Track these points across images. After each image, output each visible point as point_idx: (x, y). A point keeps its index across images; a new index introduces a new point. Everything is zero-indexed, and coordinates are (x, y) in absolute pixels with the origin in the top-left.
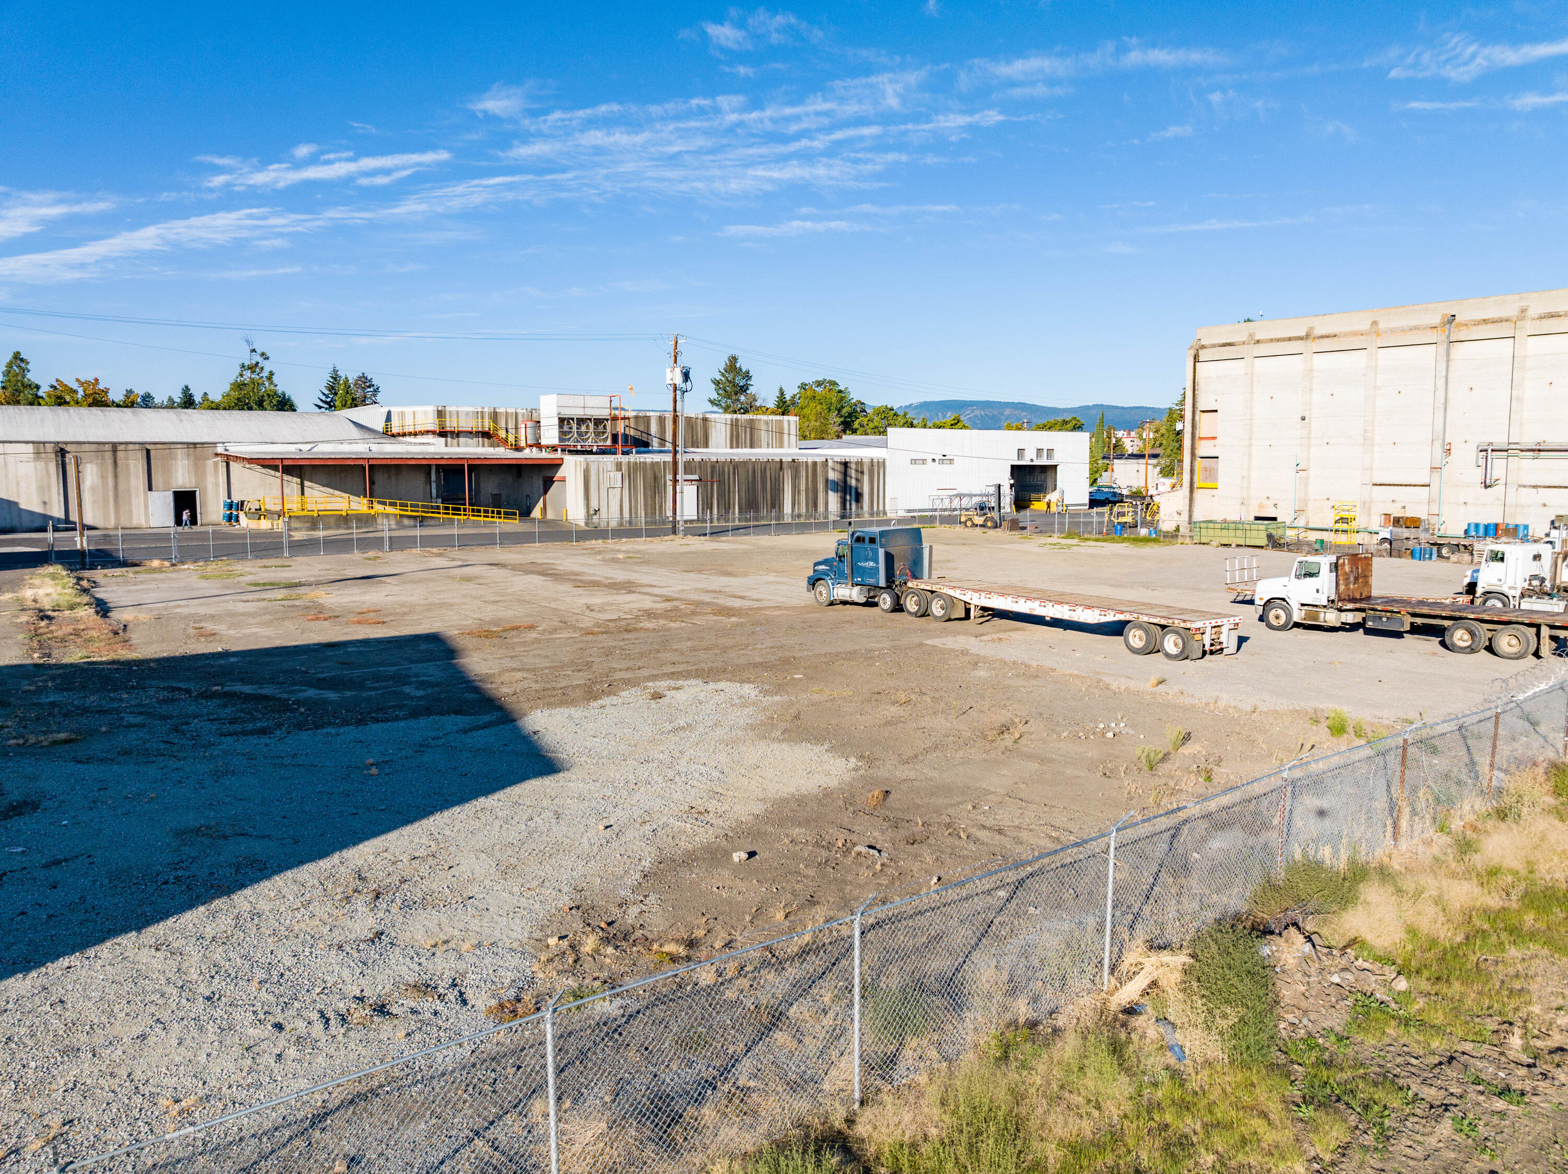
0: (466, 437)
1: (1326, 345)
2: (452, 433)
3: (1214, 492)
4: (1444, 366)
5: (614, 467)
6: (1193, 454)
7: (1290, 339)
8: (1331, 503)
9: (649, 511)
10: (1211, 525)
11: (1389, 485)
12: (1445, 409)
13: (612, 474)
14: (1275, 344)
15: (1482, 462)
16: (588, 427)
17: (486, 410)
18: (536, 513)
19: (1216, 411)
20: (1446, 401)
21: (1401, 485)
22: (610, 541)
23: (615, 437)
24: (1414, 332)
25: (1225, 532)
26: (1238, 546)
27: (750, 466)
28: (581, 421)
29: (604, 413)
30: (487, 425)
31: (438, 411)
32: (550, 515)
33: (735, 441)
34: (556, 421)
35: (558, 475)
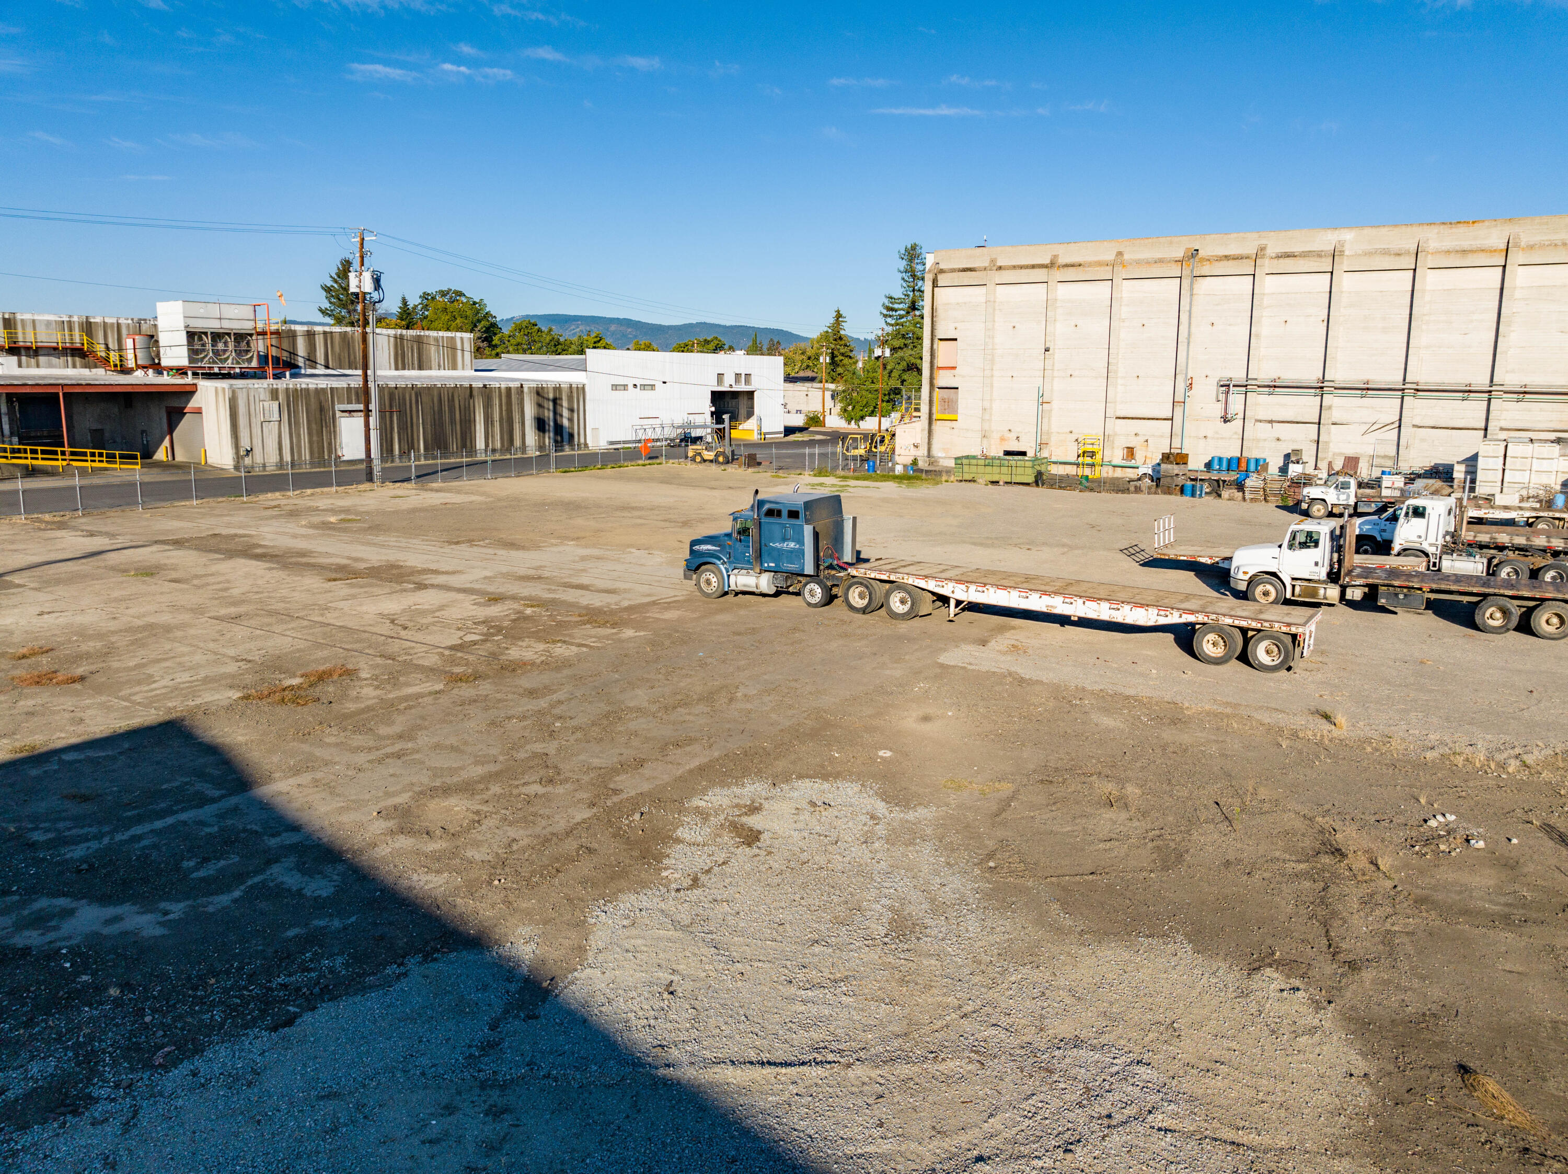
0: (48, 355)
1: (1071, 274)
2: (28, 349)
3: (954, 424)
4: (1188, 300)
5: (268, 396)
6: (932, 385)
7: (1033, 267)
8: (1074, 437)
9: (316, 450)
10: (974, 462)
11: (1133, 418)
12: (1189, 343)
13: (266, 404)
14: (1019, 271)
15: (1222, 397)
16: (226, 343)
17: (75, 319)
18: (161, 455)
19: (956, 340)
20: (1189, 335)
21: (1144, 419)
22: (290, 493)
23: (264, 359)
24: (1159, 265)
25: (989, 469)
26: (1007, 483)
27: (436, 393)
28: (217, 336)
29: (247, 326)
30: (78, 338)
31: (4, 320)
32: (180, 457)
33: (400, 362)
34: (182, 338)
35: (190, 405)
